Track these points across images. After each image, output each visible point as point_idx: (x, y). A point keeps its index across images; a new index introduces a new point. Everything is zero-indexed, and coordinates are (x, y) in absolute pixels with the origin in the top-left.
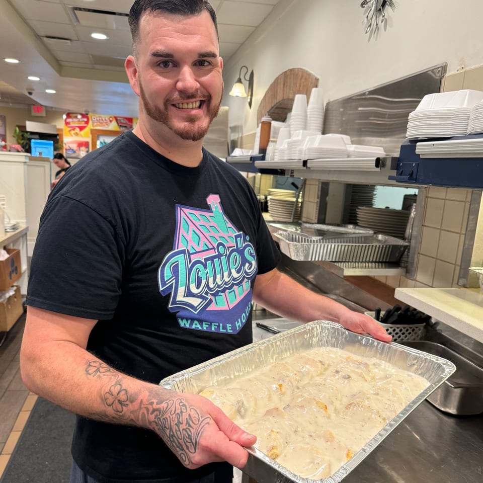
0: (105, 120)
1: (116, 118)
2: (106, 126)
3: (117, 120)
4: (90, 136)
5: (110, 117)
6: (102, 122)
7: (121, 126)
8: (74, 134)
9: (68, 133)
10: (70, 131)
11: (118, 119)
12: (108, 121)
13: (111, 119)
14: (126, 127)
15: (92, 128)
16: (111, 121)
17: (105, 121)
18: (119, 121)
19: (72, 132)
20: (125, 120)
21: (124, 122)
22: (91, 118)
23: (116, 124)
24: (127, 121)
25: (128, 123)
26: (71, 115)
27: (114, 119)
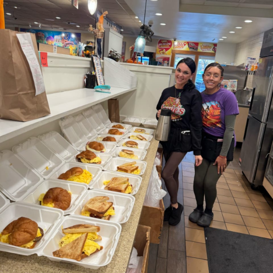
0: (181, 44)
1: (188, 43)
2: (182, 48)
3: (188, 44)
4: (171, 54)
6: (179, 45)
7: (190, 48)
8: (162, 53)
9: (159, 53)
10: (160, 51)
11: (190, 43)
12: (183, 44)
13: (185, 43)
14: (193, 48)
15: (173, 49)
16: (185, 45)
17: (181, 45)
18: (189, 45)
19: (161, 52)
20: (193, 44)
21: (192, 45)
22: (173, 43)
23: (188, 47)
24: (195, 45)
25: (195, 46)
26: (162, 41)
27: (187, 44)
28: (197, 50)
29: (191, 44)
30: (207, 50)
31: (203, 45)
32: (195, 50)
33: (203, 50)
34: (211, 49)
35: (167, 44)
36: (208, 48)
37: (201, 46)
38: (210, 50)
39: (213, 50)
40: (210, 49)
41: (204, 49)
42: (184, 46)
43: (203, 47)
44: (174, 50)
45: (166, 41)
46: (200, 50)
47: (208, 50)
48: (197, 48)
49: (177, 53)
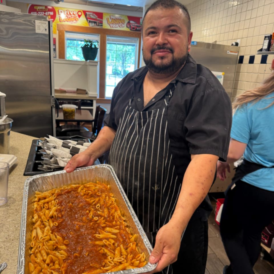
0: (73, 14)
1: (85, 13)
2: (75, 21)
3: (86, 15)
4: (57, 32)
5: (79, 11)
6: (70, 16)
7: (90, 22)
11: (87, 13)
12: (77, 15)
13: (80, 13)
14: (95, 22)
15: (59, 23)
16: (80, 16)
17: (73, 16)
18: (87, 17)
21: (92, 17)
22: (58, 11)
23: (85, 19)
24: (97, 17)
25: (98, 19)
26: (35, 7)
27: (83, 14)
28: (102, 26)
29: (90, 15)
30: (117, 25)
31: (111, 17)
32: (98, 26)
33: (111, 25)
34: (125, 25)
35: (46, 14)
36: (119, 23)
37: (107, 19)
38: (124, 27)
39: (127, 27)
40: (123, 24)
41: (113, 24)
42: (78, 17)
43: (110, 20)
44: (62, 25)
45: (44, 8)
46: (106, 25)
47: (120, 27)
48: (101, 23)
49: (67, 30)
